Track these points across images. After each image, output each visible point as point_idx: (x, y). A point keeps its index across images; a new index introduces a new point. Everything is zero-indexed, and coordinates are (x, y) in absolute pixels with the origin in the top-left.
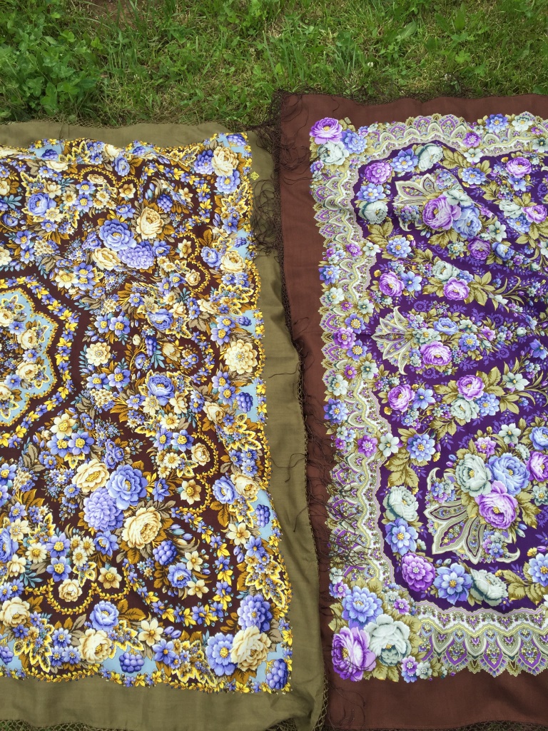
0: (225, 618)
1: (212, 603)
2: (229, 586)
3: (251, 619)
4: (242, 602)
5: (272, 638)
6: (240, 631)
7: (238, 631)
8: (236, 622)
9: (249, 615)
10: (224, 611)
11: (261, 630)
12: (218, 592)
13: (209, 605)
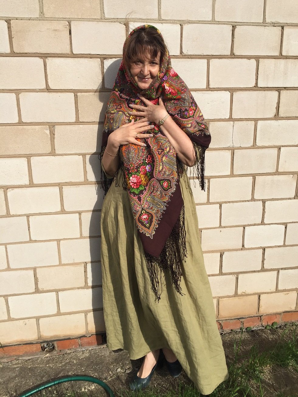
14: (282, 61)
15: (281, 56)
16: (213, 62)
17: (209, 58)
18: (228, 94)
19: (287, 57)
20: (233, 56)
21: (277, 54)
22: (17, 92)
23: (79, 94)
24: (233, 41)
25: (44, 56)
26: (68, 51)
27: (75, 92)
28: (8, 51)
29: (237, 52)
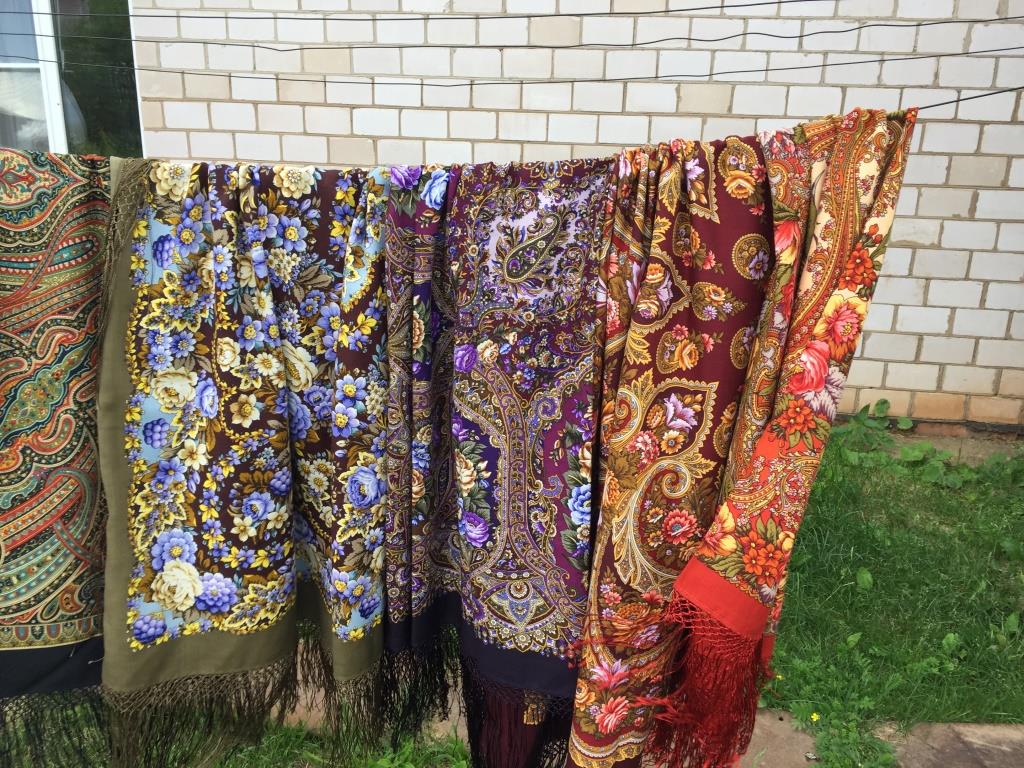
0: (212, 558)
1: (227, 546)
2: (250, 565)
3: (211, 589)
4: (229, 580)
5: (189, 611)
6: (198, 574)
7: (198, 571)
8: (208, 570)
9: (214, 588)
10: (220, 557)
11: (198, 599)
12: (242, 552)
13: (224, 542)
14: (523, 116)
15: (521, 110)
16: (452, 113)
17: (449, 109)
18: (469, 144)
19: (528, 111)
20: (472, 108)
21: (517, 107)
22: (281, 134)
23: (331, 138)
24: (471, 95)
25: (303, 105)
26: (323, 101)
27: (328, 136)
28: (275, 99)
29: (476, 106)
